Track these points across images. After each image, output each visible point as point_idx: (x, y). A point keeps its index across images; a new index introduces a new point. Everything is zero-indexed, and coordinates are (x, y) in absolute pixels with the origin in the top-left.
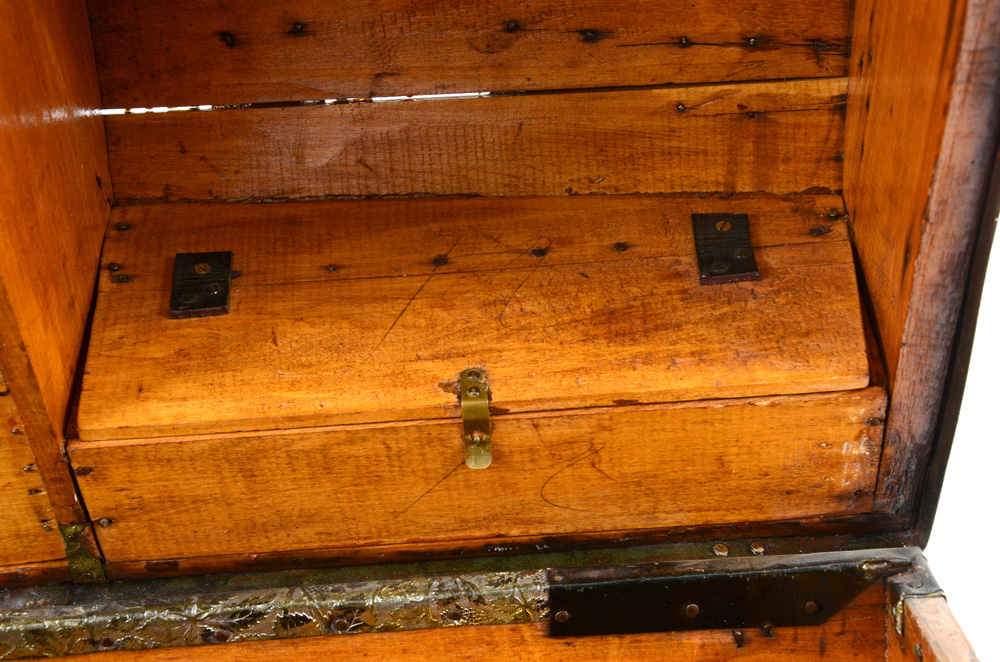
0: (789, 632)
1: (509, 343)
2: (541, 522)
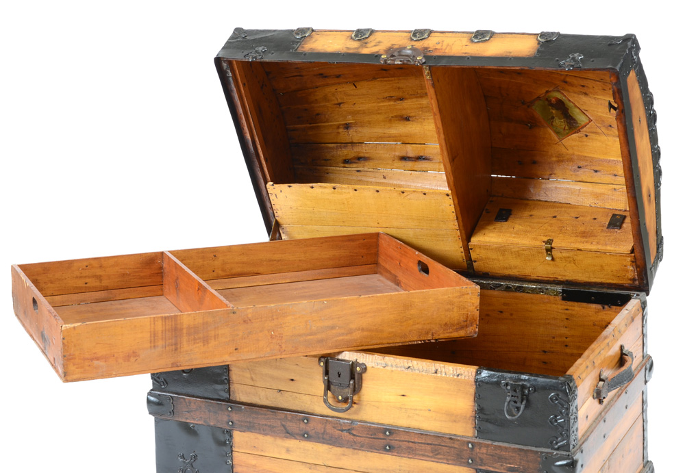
0: (614, 307)
1: (560, 235)
2: (565, 276)
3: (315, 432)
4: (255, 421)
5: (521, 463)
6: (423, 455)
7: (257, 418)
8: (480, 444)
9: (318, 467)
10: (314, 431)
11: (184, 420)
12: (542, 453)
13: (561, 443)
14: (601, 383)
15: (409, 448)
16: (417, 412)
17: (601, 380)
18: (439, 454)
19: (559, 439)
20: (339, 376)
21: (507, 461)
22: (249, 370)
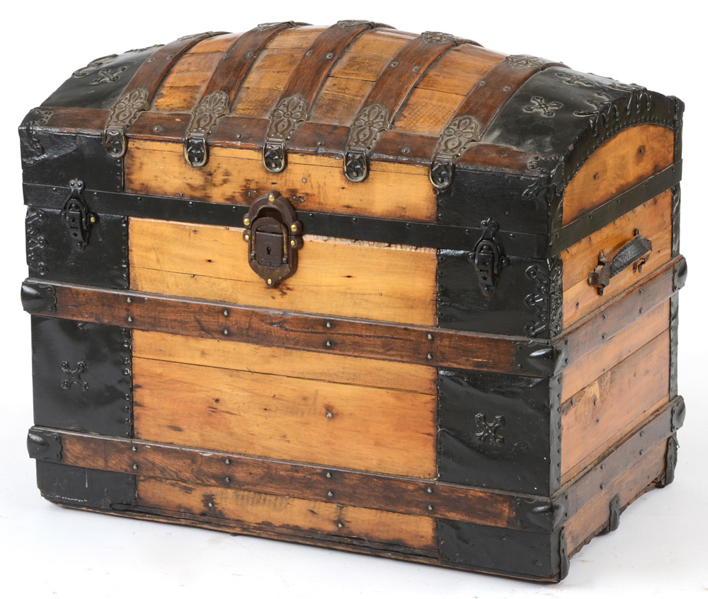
3: (238, 328)
4: (162, 315)
5: (490, 356)
6: (372, 352)
7: (164, 312)
8: (441, 335)
9: (241, 373)
10: (236, 326)
11: (69, 318)
12: (515, 342)
13: (540, 329)
14: (600, 267)
15: (355, 343)
16: (366, 297)
17: (600, 263)
18: (391, 349)
19: (537, 323)
20: (269, 253)
21: (475, 355)
22: (154, 249)
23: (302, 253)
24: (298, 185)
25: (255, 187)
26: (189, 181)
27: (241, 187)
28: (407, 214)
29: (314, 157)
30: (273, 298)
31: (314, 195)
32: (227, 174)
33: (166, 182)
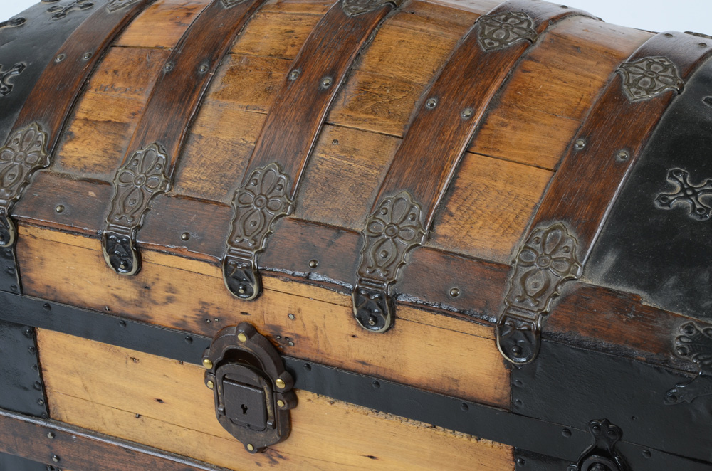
4: (99, 462)
7: (102, 458)
20: (245, 412)
22: (78, 372)
23: (295, 413)
24: (282, 321)
25: (216, 315)
26: (117, 292)
27: (194, 310)
28: (461, 388)
29: (304, 286)
30: (259, 464)
31: (308, 338)
32: (171, 289)
33: (81, 288)
